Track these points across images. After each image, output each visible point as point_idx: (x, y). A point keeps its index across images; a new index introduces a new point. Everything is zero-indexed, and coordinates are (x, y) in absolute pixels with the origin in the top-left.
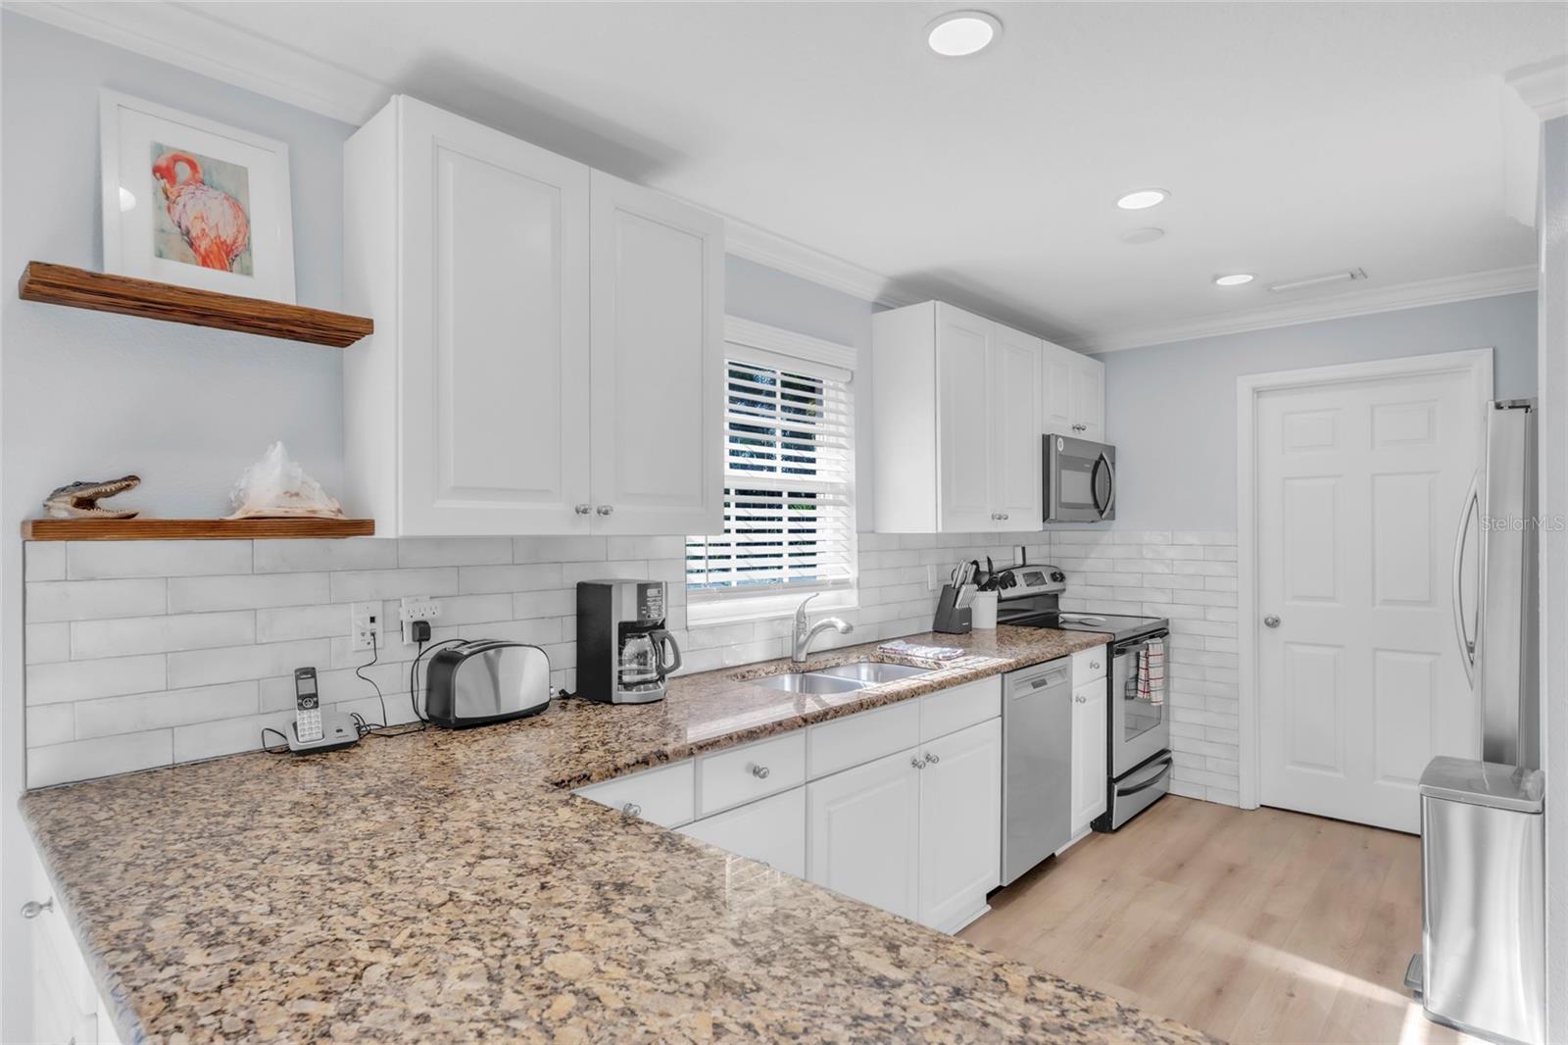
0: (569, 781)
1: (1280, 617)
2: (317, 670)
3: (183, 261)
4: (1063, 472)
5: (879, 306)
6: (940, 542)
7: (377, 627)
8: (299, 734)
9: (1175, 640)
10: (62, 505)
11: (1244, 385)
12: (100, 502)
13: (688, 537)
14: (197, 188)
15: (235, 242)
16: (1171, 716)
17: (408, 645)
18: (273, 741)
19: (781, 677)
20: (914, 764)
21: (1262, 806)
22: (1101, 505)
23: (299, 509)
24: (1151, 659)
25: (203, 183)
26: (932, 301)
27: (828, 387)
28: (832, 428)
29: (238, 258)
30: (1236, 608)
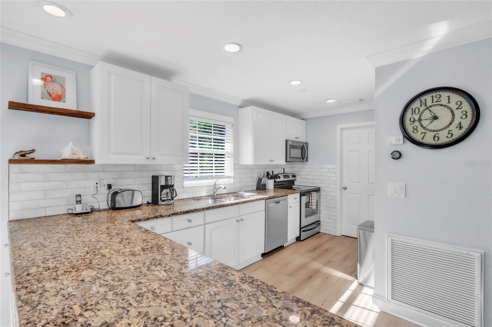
0: (135, 220)
1: (347, 187)
2: (81, 195)
3: (48, 100)
4: (291, 149)
5: (241, 107)
6: (258, 167)
7: (98, 185)
8: (76, 210)
9: (322, 193)
10: (17, 156)
11: (339, 127)
12: (27, 155)
13: (184, 165)
14: (52, 83)
15: (61, 95)
16: (321, 212)
17: (106, 190)
18: (70, 212)
19: (209, 200)
20: (237, 221)
21: (342, 235)
22: (304, 157)
23: (75, 157)
24: (312, 197)
25: (54, 81)
26: (252, 106)
27: (227, 128)
28: (228, 138)
29: (62, 99)
30: (336, 184)
